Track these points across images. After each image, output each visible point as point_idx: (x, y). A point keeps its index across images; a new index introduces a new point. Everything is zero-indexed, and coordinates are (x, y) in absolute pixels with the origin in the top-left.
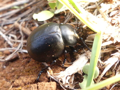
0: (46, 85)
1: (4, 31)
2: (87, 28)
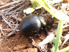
0: (32, 50)
1: (7, 19)
2: (54, 17)
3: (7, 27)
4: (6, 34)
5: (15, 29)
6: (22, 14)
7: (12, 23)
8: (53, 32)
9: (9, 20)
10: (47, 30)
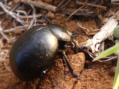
0: (73, 57)
1: (9, 8)
5: (31, 25)
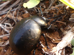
2: (70, 8)
3: (3, 32)
4: (2, 43)
6: (22, 10)
7: (8, 26)
8: (70, 30)
9: (4, 22)
10: (62, 29)
